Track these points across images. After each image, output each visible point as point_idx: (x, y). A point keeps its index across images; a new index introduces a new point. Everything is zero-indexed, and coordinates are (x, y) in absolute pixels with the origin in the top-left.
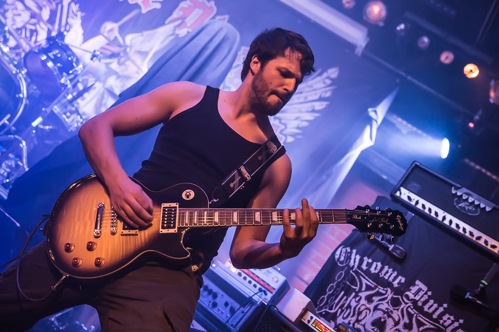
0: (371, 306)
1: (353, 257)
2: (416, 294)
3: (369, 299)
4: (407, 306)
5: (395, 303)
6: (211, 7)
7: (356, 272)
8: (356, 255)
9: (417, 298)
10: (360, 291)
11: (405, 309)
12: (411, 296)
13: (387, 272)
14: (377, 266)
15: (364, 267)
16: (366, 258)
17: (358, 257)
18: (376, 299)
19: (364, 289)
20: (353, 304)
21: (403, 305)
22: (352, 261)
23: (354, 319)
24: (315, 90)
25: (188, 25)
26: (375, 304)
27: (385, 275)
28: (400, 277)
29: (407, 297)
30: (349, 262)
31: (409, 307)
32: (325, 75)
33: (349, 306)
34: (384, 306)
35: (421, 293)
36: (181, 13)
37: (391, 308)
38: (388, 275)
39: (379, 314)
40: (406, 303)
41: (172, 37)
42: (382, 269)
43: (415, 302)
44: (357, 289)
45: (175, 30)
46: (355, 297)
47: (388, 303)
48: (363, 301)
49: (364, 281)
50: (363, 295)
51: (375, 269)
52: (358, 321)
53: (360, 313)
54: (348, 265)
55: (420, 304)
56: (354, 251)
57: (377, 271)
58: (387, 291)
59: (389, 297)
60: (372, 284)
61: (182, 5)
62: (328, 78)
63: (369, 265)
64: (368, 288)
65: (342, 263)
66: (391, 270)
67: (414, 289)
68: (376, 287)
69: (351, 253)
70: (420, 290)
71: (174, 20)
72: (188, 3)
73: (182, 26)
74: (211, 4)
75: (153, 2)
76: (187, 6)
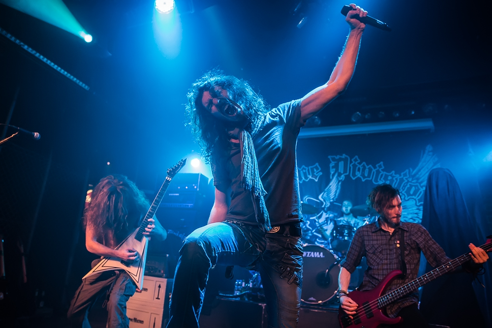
25: (342, 172)
32: (427, 151)
36: (334, 169)
41: (340, 183)
45: (338, 179)
61: (331, 165)
62: (429, 152)
71: (333, 175)
72: (333, 162)
73: (340, 175)
74: (344, 156)
75: (317, 173)
76: (333, 165)
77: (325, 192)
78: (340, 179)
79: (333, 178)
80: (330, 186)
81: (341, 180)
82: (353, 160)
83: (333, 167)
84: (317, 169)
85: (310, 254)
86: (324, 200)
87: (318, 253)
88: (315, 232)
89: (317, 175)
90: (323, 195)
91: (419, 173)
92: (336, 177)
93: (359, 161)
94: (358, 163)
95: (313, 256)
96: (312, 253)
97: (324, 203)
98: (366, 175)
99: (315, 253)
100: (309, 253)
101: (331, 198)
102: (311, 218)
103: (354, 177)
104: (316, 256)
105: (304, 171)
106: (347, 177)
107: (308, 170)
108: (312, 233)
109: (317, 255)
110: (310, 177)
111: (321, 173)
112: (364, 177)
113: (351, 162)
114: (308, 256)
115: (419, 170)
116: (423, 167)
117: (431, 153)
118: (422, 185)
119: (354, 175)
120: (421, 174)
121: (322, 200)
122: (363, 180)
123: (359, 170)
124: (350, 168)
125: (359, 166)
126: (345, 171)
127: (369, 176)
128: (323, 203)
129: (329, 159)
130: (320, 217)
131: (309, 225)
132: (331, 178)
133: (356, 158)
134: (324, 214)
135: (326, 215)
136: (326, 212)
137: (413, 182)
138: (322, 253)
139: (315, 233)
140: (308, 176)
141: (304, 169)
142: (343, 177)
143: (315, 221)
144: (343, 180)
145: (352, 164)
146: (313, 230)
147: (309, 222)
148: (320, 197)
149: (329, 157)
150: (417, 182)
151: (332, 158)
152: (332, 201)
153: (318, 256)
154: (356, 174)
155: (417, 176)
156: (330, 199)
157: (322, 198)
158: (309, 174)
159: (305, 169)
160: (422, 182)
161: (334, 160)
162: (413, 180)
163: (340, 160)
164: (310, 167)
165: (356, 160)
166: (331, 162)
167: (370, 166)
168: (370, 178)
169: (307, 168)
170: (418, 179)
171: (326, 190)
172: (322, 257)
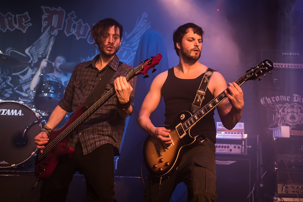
0: (286, 113)
1: (267, 100)
2: (296, 99)
3: (283, 111)
4: (297, 105)
5: (293, 107)
6: (61, 10)
7: (272, 105)
8: (268, 98)
9: (298, 100)
10: (278, 110)
11: (297, 107)
12: (296, 101)
13: (282, 98)
14: (277, 98)
15: (274, 101)
16: (272, 98)
17: (269, 99)
18: (285, 109)
19: (279, 109)
20: (279, 116)
21: (295, 106)
22: (268, 101)
23: (283, 121)
24: (142, 28)
25: (55, 27)
26: (286, 112)
27: (282, 99)
28: (288, 97)
29: (295, 102)
30: (267, 102)
31: (298, 105)
32: (142, 18)
33: (279, 118)
34: (290, 110)
35: (298, 98)
36: (47, 22)
37: (292, 109)
38: (283, 98)
39: (290, 114)
40: (296, 105)
42: (280, 97)
43: (298, 102)
44: (277, 110)
45: (50, 33)
46: (278, 114)
47: (290, 108)
48: (282, 113)
49: (277, 106)
50: (280, 111)
51: (278, 99)
52: (285, 121)
53: (284, 118)
54: (268, 104)
55: (300, 102)
56: (266, 97)
57: (279, 100)
58: (287, 105)
59: (289, 106)
60: (280, 105)
61: (43, 17)
63: (275, 99)
64: (280, 108)
65: (265, 104)
66: (283, 96)
67: (295, 98)
68: (283, 105)
69: (265, 99)
70: (297, 97)
71: (45, 28)
72: (46, 14)
73: (52, 29)
74: (59, 9)
75: (25, 24)
76: (47, 17)
77: (33, 46)
78: (52, 34)
79: (44, 31)
80: (40, 40)
81: (54, 35)
82: (69, 15)
83: (45, 20)
84: (26, 19)
85: (5, 112)
86: (32, 55)
87: (16, 111)
88: (17, 89)
89: (25, 25)
90: (31, 49)
91: (133, 38)
92: (48, 31)
93: (76, 17)
94: (74, 19)
95: (9, 114)
96: (9, 110)
97: (32, 58)
98: (81, 34)
99: (13, 111)
100: (4, 110)
101: (41, 53)
102: (13, 74)
103: (68, 34)
104: (13, 114)
105: (10, 19)
106: (61, 33)
107: (15, 19)
108: (13, 91)
109: (14, 112)
110: (17, 26)
111: (31, 25)
112: (79, 35)
113: (67, 17)
114: (3, 114)
115: (133, 35)
116: (137, 33)
117: (146, 21)
118: (134, 49)
119: (69, 32)
120: (134, 39)
121: (29, 55)
122: (78, 39)
123: (74, 27)
124: (65, 23)
125: (75, 22)
126: (59, 26)
127: (84, 35)
128: (30, 59)
129: (42, 9)
130: (24, 74)
131: (10, 82)
132: (42, 31)
133: (73, 14)
134: (30, 70)
135: (33, 71)
136: (32, 68)
137: (126, 46)
138: (20, 111)
139: (17, 91)
140: (14, 25)
141: (9, 15)
142: (56, 32)
143: (19, 78)
144: (56, 35)
145: (68, 19)
146: (15, 87)
147: (10, 79)
148: (27, 51)
149: (42, 7)
150: (129, 47)
151: (45, 9)
152: (40, 56)
153: (16, 114)
154: (71, 31)
155: (131, 40)
156: (38, 55)
157: (29, 52)
158: (16, 23)
159: (11, 17)
160: (134, 47)
161: (48, 11)
162: (126, 44)
163: (55, 12)
164: (17, 15)
165: (72, 16)
166: (44, 14)
167: (87, 24)
168: (85, 37)
169: (14, 16)
170: (131, 43)
171: (34, 44)
172: (20, 115)
